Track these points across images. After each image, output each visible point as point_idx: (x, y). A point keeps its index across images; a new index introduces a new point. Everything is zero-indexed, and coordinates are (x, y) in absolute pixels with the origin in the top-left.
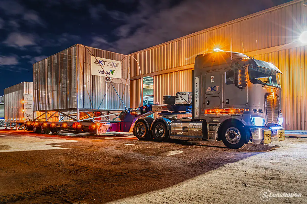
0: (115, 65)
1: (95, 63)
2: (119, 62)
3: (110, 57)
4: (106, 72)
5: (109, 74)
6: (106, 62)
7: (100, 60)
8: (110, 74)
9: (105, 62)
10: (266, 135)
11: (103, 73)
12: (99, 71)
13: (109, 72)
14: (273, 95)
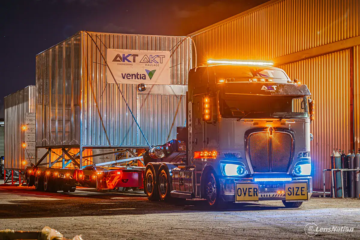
0: (158, 59)
1: (115, 60)
2: (168, 53)
3: (145, 46)
4: (138, 74)
5: (144, 78)
6: (137, 55)
7: (124, 55)
8: (145, 79)
9: (135, 56)
10: (243, 189)
11: (130, 78)
12: (122, 74)
13: (143, 75)
14: (269, 131)
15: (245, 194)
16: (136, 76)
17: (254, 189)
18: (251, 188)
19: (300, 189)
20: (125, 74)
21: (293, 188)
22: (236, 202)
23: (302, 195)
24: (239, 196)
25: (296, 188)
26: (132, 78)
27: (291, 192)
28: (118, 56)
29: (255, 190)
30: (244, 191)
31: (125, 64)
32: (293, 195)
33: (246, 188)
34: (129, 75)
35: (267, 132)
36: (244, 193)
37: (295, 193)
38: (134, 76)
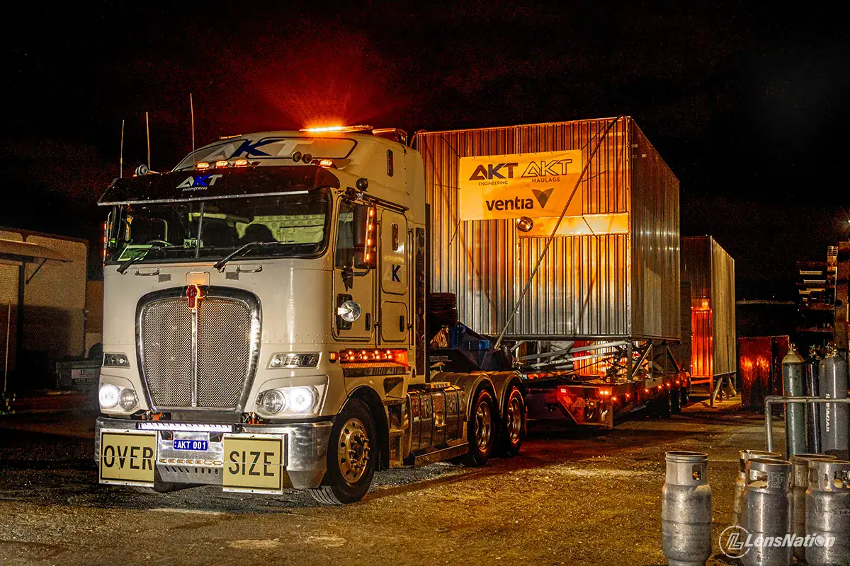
0: (557, 168)
1: (474, 177)
2: (576, 154)
4: (517, 200)
5: (529, 206)
6: (516, 164)
7: (490, 166)
8: (532, 207)
9: (511, 166)
10: (119, 447)
11: (502, 209)
12: (487, 202)
13: (527, 200)
15: (122, 461)
16: (515, 204)
17: (145, 449)
18: (138, 448)
19: (261, 457)
20: (493, 202)
21: (244, 453)
22: (101, 482)
23: (266, 474)
24: (107, 465)
25: (252, 453)
26: (506, 209)
27: (237, 465)
28: (480, 168)
29: (148, 453)
30: (120, 455)
31: (492, 184)
32: (244, 474)
33: (126, 448)
34: (499, 203)
36: (120, 459)
37: (248, 467)
38: (509, 204)
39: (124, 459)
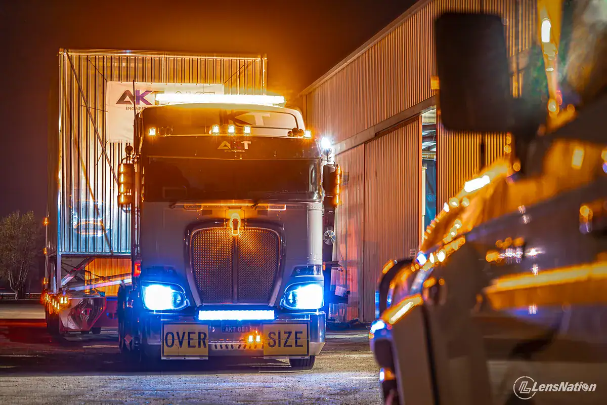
1: (122, 100)
2: (221, 88)
6: (163, 92)
7: (137, 92)
9: (158, 93)
10: (178, 333)
14: (231, 226)
15: (181, 343)
17: (200, 333)
19: (293, 335)
21: (279, 333)
22: (163, 358)
23: (297, 346)
24: (168, 346)
25: (285, 333)
27: (275, 342)
28: (127, 93)
29: (202, 336)
30: (179, 338)
32: (279, 346)
33: (184, 333)
35: (228, 228)
36: (179, 341)
37: (283, 342)
39: (182, 341)
